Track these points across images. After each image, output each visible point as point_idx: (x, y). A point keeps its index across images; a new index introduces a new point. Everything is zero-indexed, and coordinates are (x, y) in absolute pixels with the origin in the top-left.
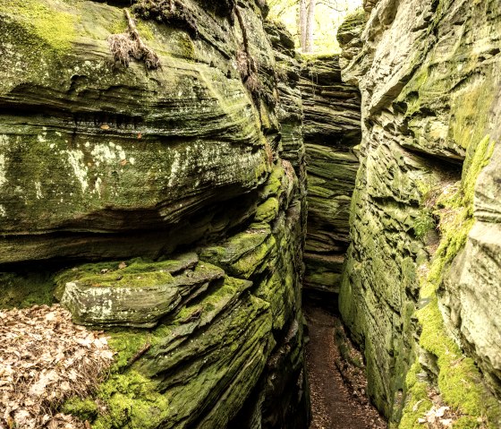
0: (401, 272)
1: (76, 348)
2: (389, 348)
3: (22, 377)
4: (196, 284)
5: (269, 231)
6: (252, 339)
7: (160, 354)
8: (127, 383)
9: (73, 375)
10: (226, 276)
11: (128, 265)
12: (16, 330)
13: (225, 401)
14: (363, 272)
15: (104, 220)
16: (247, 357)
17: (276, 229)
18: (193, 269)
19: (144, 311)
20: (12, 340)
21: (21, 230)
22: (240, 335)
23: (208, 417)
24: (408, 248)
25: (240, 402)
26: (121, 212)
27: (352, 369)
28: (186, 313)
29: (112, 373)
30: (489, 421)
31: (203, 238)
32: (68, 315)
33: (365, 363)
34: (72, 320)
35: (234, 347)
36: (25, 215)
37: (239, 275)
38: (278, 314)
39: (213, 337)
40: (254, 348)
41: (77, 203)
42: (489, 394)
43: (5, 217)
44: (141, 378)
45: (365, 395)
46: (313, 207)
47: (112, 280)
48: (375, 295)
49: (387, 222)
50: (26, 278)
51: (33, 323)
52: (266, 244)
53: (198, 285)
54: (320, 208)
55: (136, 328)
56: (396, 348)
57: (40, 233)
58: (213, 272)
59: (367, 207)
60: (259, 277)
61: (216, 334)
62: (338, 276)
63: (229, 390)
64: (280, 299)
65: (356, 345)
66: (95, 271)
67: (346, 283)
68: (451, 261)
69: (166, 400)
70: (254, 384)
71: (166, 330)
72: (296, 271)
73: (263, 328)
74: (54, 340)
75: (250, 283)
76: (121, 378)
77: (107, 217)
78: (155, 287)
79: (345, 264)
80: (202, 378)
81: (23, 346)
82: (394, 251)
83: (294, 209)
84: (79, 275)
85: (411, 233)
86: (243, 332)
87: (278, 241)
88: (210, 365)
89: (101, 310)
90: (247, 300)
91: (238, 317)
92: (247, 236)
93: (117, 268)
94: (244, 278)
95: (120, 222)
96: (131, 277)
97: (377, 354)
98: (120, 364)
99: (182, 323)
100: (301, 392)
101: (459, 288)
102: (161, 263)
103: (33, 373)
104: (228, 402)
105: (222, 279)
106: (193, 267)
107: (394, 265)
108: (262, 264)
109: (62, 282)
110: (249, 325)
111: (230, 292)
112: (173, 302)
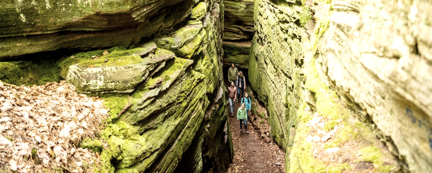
0: (291, 50)
1: (83, 108)
2: (285, 102)
3: (54, 126)
4: (157, 63)
5: (201, 26)
6: (195, 99)
7: (139, 109)
8: (118, 129)
9: (84, 124)
10: (176, 57)
11: (109, 52)
12: (41, 98)
13: (180, 140)
14: (265, 52)
15: (94, 21)
16: (193, 111)
17: (205, 24)
18: (154, 53)
19: (126, 82)
20: (41, 104)
21: (36, 31)
22: (188, 96)
23: (171, 150)
24: (295, 33)
25: (190, 141)
26: (107, 15)
27: (260, 120)
28: (152, 82)
29: (108, 123)
30: (344, 121)
31: (158, 32)
32: (73, 88)
33: (268, 115)
34: (76, 91)
35: (184, 104)
36: (39, 21)
37: (184, 56)
38: (209, 82)
39: (171, 97)
40: (196, 105)
41: (74, 10)
42: (344, 107)
43: (26, 22)
44: (127, 126)
45: (269, 137)
46: (227, 8)
47: (101, 62)
48: (274, 67)
49: (281, 16)
50: (39, 64)
51: (50, 94)
52: (200, 34)
53: (159, 64)
54: (233, 8)
55: (121, 93)
56: (289, 102)
57: (49, 32)
58: (167, 54)
59: (267, 7)
60: (197, 57)
61: (172, 96)
62: (247, 56)
63: (182, 133)
64: (210, 72)
65: (262, 104)
66: (87, 58)
67: (253, 61)
68: (322, 36)
69: (144, 139)
70: (197, 129)
71: (141, 94)
72: (219, 53)
73: (201, 92)
74: (67, 103)
75: (191, 62)
76: (114, 126)
77: (96, 20)
78: (132, 66)
79: (252, 48)
80: (165, 124)
81: (49, 108)
82: (286, 36)
83: (215, 10)
84: (76, 60)
85: (298, 23)
86: (189, 95)
87: (207, 32)
88: (170, 116)
89: (96, 82)
90: (190, 73)
91: (186, 84)
92: (186, 29)
93: (102, 55)
94: (187, 58)
95: (105, 23)
96: (115, 60)
97: (277, 107)
98: (112, 117)
99: (150, 89)
100: (226, 137)
101: (327, 51)
102: (133, 50)
103: (59, 124)
104: (182, 140)
105: (174, 59)
106: (154, 52)
107: (287, 45)
108: (198, 48)
109: (65, 66)
110: (193, 90)
111: (179, 68)
112: (144, 75)
